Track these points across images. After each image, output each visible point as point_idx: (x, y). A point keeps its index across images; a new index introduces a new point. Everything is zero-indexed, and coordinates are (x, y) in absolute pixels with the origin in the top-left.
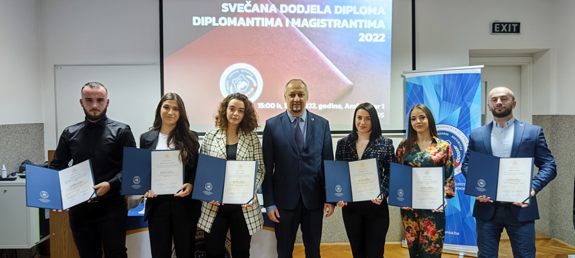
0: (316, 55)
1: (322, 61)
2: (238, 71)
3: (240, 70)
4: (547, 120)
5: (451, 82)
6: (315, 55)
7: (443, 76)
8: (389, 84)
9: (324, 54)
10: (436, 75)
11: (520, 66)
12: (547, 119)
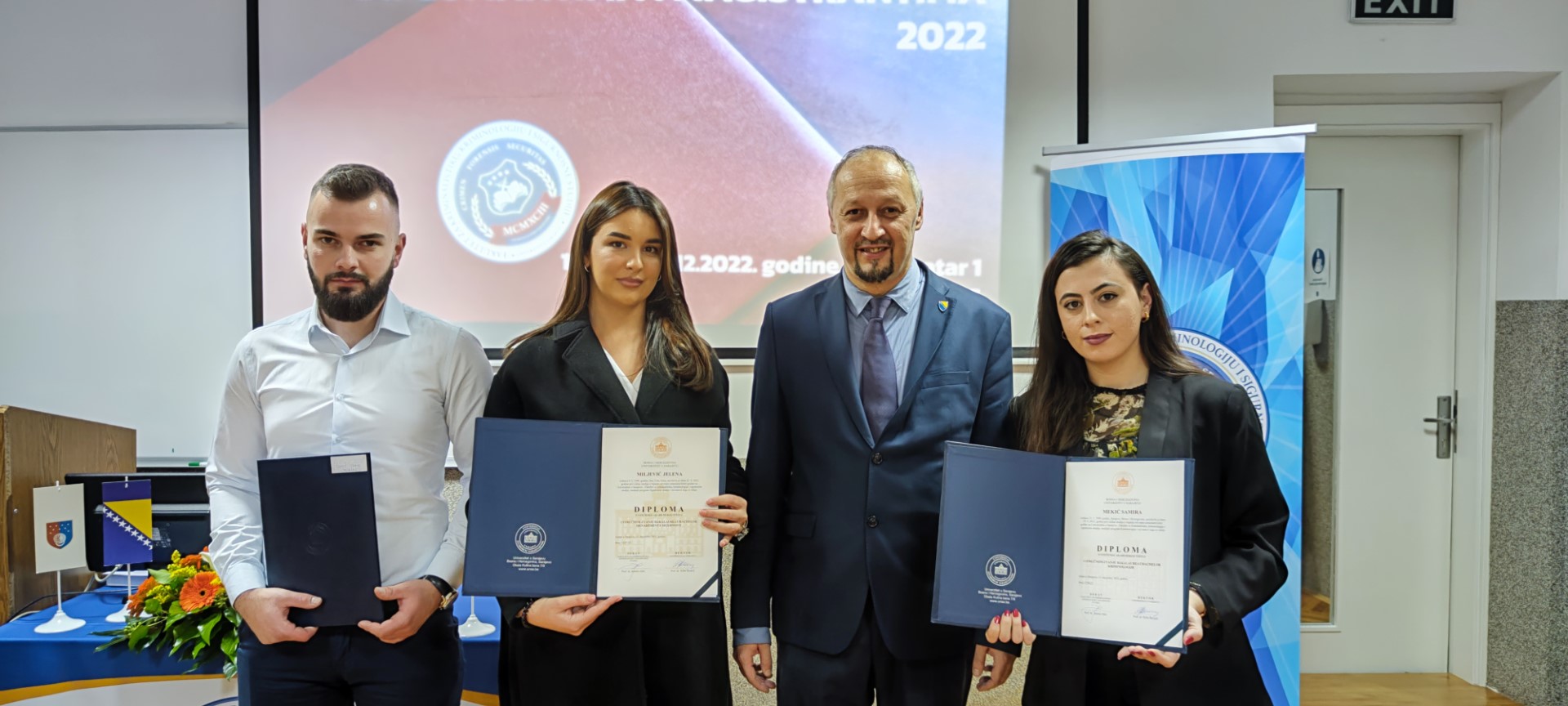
0: (754, 96)
1: (775, 115)
2: (496, 148)
3: (502, 143)
4: (1545, 319)
5: (1201, 182)
6: (751, 95)
7: (1177, 161)
8: (998, 195)
9: (781, 91)
10: (1150, 161)
11: (1458, 138)
12: (1544, 316)
